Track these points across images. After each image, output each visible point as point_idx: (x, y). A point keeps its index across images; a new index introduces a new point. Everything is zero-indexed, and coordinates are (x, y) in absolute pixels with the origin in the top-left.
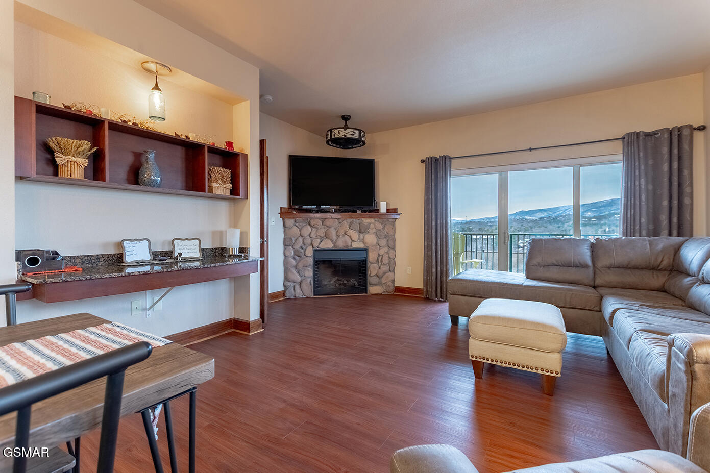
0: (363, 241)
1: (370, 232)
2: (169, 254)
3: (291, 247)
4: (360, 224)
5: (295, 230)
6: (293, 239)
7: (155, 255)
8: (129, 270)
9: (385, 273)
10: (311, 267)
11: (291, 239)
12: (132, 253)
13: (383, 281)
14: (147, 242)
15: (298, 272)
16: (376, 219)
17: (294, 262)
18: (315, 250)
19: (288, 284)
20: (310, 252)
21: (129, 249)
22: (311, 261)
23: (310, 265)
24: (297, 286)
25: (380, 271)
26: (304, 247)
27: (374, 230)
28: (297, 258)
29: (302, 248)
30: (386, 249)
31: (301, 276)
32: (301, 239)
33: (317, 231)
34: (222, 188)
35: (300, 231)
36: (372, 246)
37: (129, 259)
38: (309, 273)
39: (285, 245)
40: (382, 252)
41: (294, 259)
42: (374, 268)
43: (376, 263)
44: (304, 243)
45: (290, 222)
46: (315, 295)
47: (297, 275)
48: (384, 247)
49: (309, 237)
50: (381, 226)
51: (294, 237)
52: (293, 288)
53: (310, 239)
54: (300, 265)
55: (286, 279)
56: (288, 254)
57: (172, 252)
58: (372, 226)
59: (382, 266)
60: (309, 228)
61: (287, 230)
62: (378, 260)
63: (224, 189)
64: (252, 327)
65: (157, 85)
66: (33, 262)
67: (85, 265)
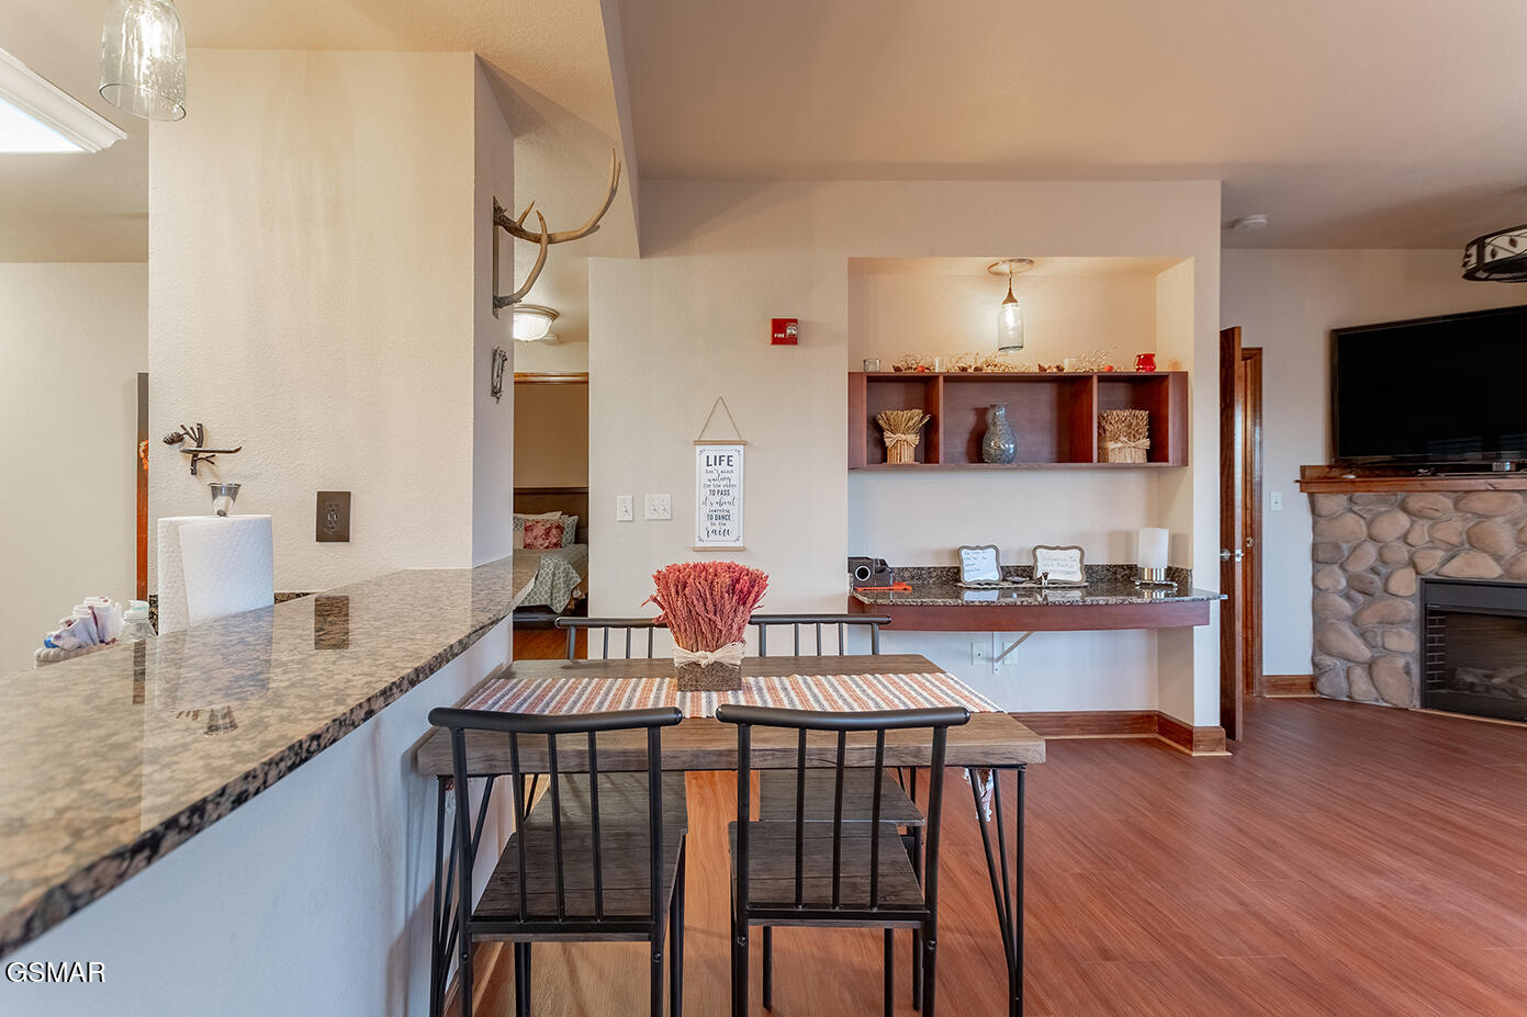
2: (1027, 572)
3: (1336, 568)
5: (1353, 525)
6: (1345, 547)
7: (1006, 572)
8: (969, 596)
10: (1409, 625)
11: (1337, 547)
12: (972, 568)
14: (993, 552)
15: (1362, 635)
17: (1347, 608)
18: (1427, 582)
19: (1328, 661)
20: (1405, 584)
21: (969, 562)
22: (1411, 609)
23: (1408, 621)
24: (1359, 674)
26: (1383, 570)
28: (1360, 598)
29: (1373, 570)
31: (1372, 647)
32: (1371, 550)
33: (1432, 527)
34: (1128, 448)
35: (1369, 525)
37: (968, 577)
38: (1406, 643)
39: (1315, 560)
41: (1348, 598)
44: (1381, 557)
45: (1333, 503)
46: (1425, 705)
47: (1359, 642)
49: (1400, 544)
51: (1348, 542)
52: (1342, 675)
53: (1405, 548)
54: (1369, 619)
55: (1320, 646)
56: (1325, 583)
57: (1033, 569)
60: (1403, 520)
61: (1322, 522)
63: (1133, 450)
64: (1199, 741)
65: (1010, 294)
66: (863, 573)
67: (914, 582)
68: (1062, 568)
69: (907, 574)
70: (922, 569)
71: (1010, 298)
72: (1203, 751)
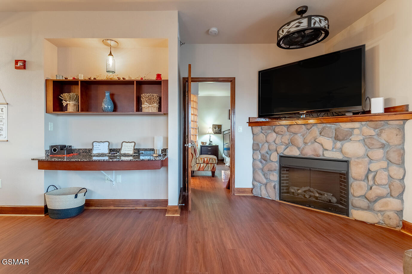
0: (341, 150)
1: (352, 139)
3: (258, 152)
4: (336, 130)
5: (262, 137)
6: (260, 145)
9: (379, 198)
10: (276, 172)
11: (258, 144)
12: (98, 149)
13: (378, 206)
14: (108, 143)
15: (264, 175)
16: (364, 123)
17: (260, 165)
18: (281, 157)
19: (256, 183)
20: (275, 157)
21: (97, 147)
22: (276, 166)
23: (275, 170)
24: (263, 187)
25: (370, 192)
26: (269, 153)
27: (361, 137)
28: (264, 162)
29: (267, 153)
30: (384, 164)
31: (267, 179)
32: (266, 145)
33: (282, 138)
35: (266, 137)
36: (358, 158)
37: (95, 152)
38: (275, 177)
39: (253, 150)
40: (374, 167)
41: (261, 162)
42: (360, 186)
43: (364, 181)
44: (269, 149)
45: (257, 129)
46: (280, 199)
47: (263, 177)
48: (378, 161)
49: (274, 143)
50: (372, 132)
51: (261, 143)
52: (259, 188)
53: (275, 145)
54: (266, 169)
55: (254, 179)
56: (255, 157)
57: (120, 150)
58: (356, 132)
59: (374, 187)
60: (274, 135)
61: (255, 136)
62: (367, 177)
63: (152, 108)
64: (169, 211)
65: (111, 53)
66: (55, 150)
67: (84, 154)
68: (128, 149)
69: (81, 151)
70: (87, 149)
71: (110, 54)
72: (170, 214)
